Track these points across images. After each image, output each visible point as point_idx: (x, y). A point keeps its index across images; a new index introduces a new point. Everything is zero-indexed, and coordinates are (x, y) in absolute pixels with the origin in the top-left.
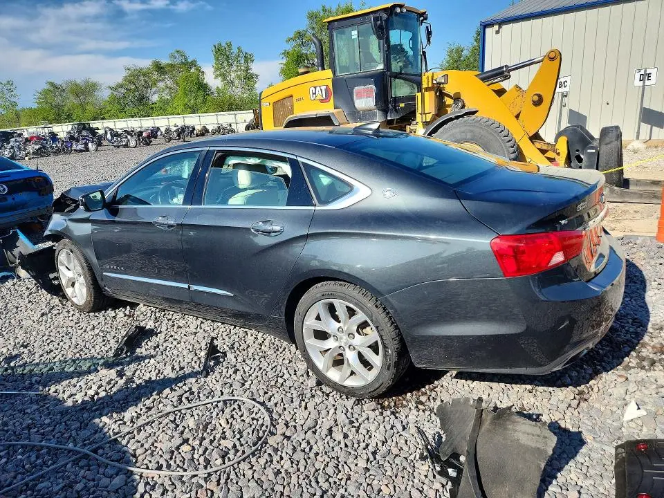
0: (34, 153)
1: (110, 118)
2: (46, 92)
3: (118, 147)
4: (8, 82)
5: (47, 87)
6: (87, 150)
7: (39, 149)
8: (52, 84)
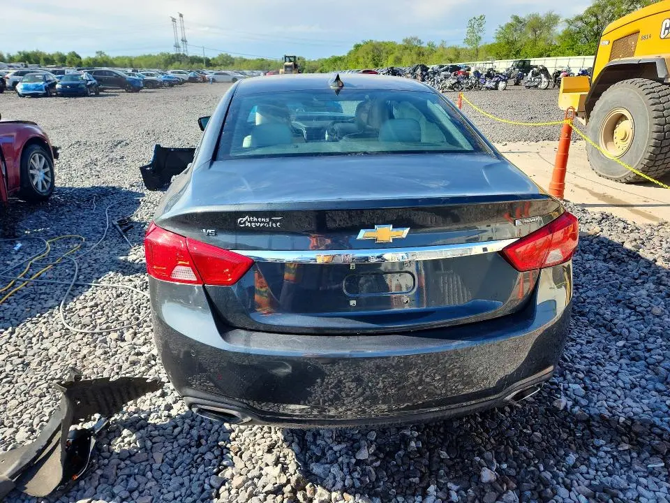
0: (450, 88)
1: (554, 56)
2: (509, 26)
3: (530, 87)
4: (481, 16)
5: (510, 21)
6: (496, 88)
7: (455, 84)
8: (516, 18)
